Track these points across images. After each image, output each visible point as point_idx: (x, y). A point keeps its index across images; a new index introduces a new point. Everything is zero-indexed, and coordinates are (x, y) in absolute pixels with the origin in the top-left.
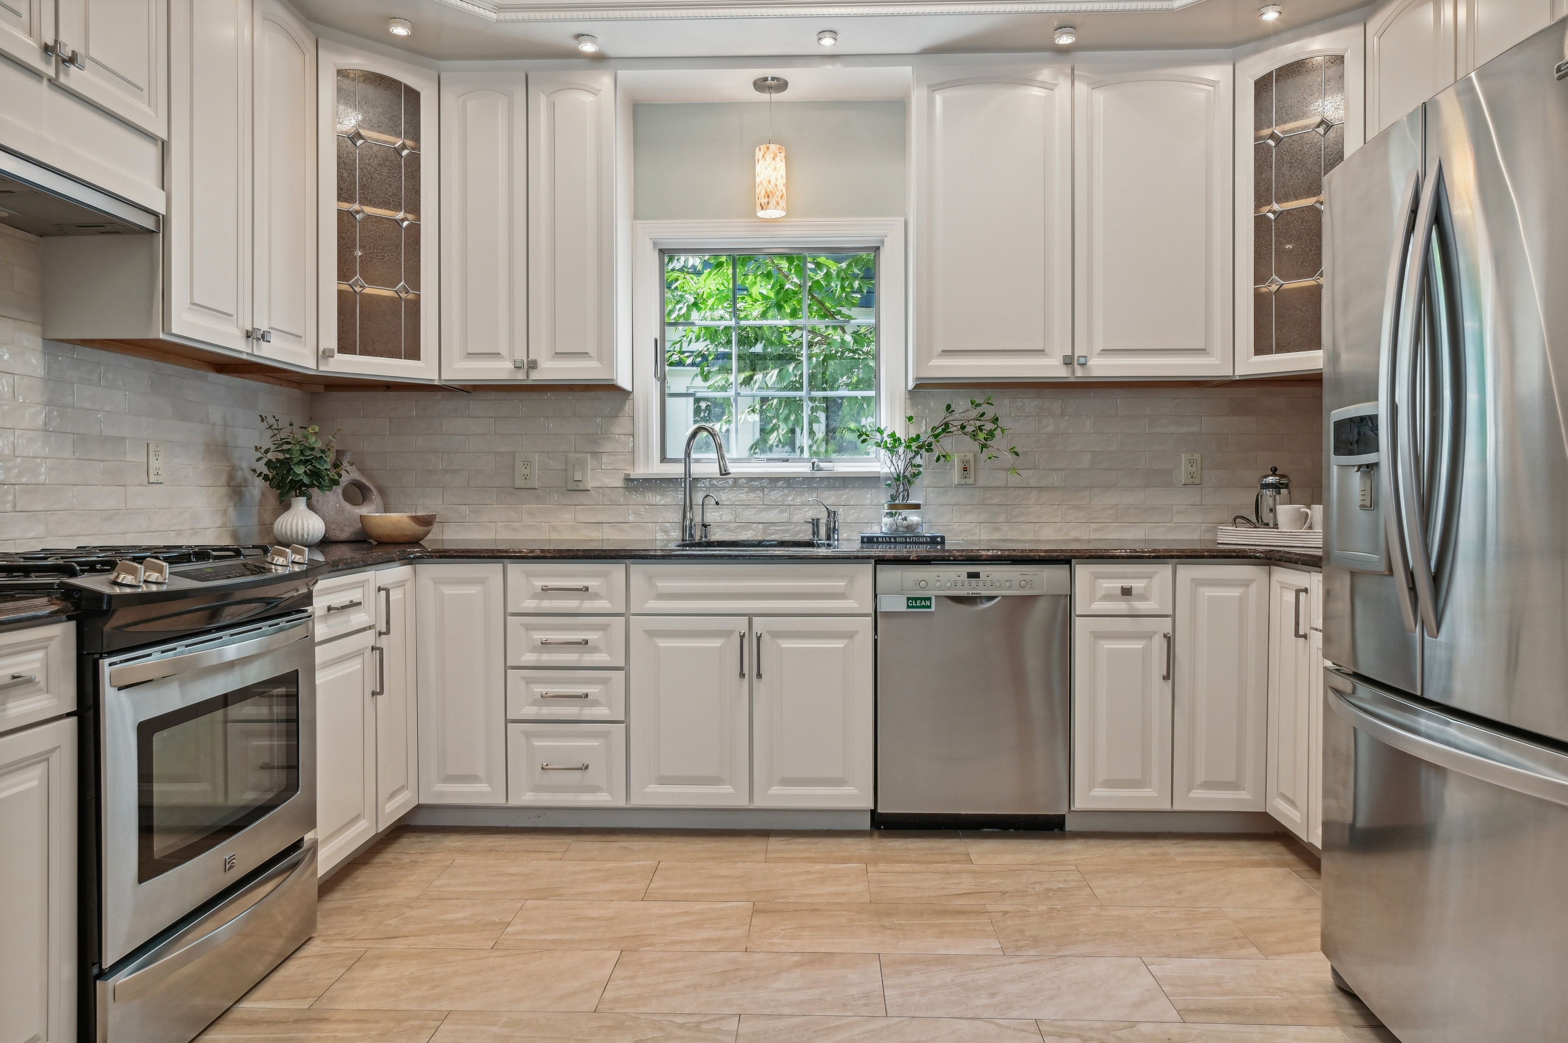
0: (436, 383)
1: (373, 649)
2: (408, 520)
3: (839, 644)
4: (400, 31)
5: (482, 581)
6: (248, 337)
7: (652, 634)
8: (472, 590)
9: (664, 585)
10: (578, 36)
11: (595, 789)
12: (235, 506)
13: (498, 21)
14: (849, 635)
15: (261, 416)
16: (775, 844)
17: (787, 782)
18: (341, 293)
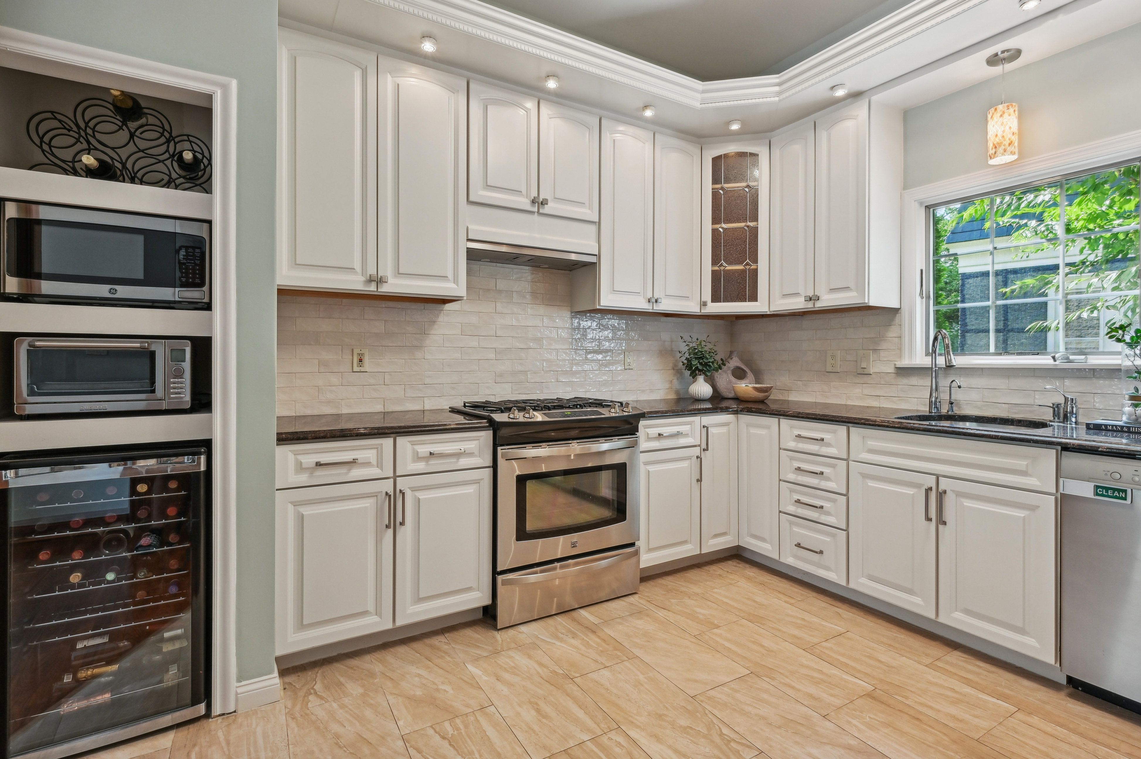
0: (768, 313)
1: (697, 457)
2: (751, 389)
3: (1021, 514)
4: (735, 127)
5: (768, 427)
6: (649, 302)
7: (865, 476)
8: (763, 432)
9: (872, 443)
10: (832, 88)
11: (828, 569)
12: (678, 379)
13: (780, 101)
14: (1033, 508)
15: (681, 337)
16: (955, 657)
17: (968, 612)
18: (713, 271)
